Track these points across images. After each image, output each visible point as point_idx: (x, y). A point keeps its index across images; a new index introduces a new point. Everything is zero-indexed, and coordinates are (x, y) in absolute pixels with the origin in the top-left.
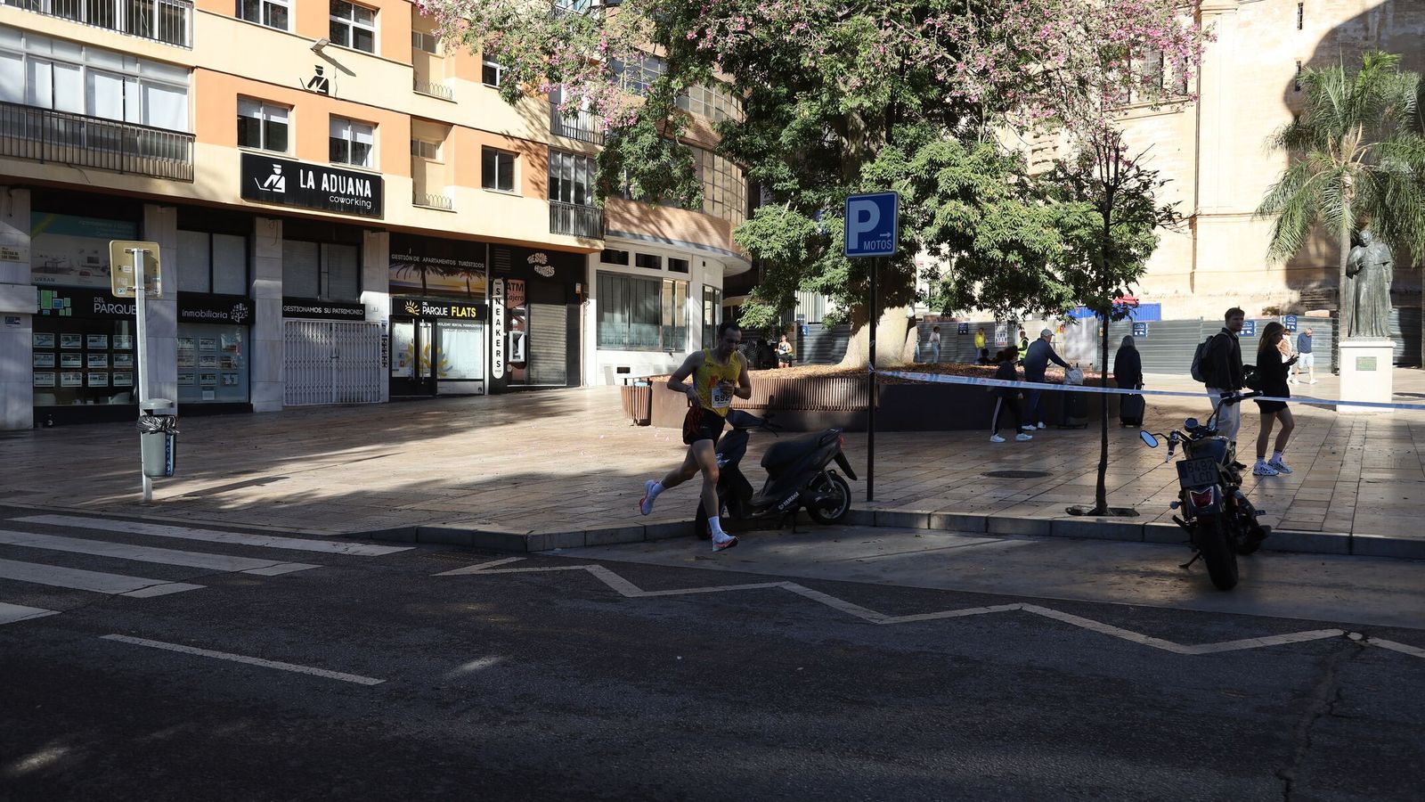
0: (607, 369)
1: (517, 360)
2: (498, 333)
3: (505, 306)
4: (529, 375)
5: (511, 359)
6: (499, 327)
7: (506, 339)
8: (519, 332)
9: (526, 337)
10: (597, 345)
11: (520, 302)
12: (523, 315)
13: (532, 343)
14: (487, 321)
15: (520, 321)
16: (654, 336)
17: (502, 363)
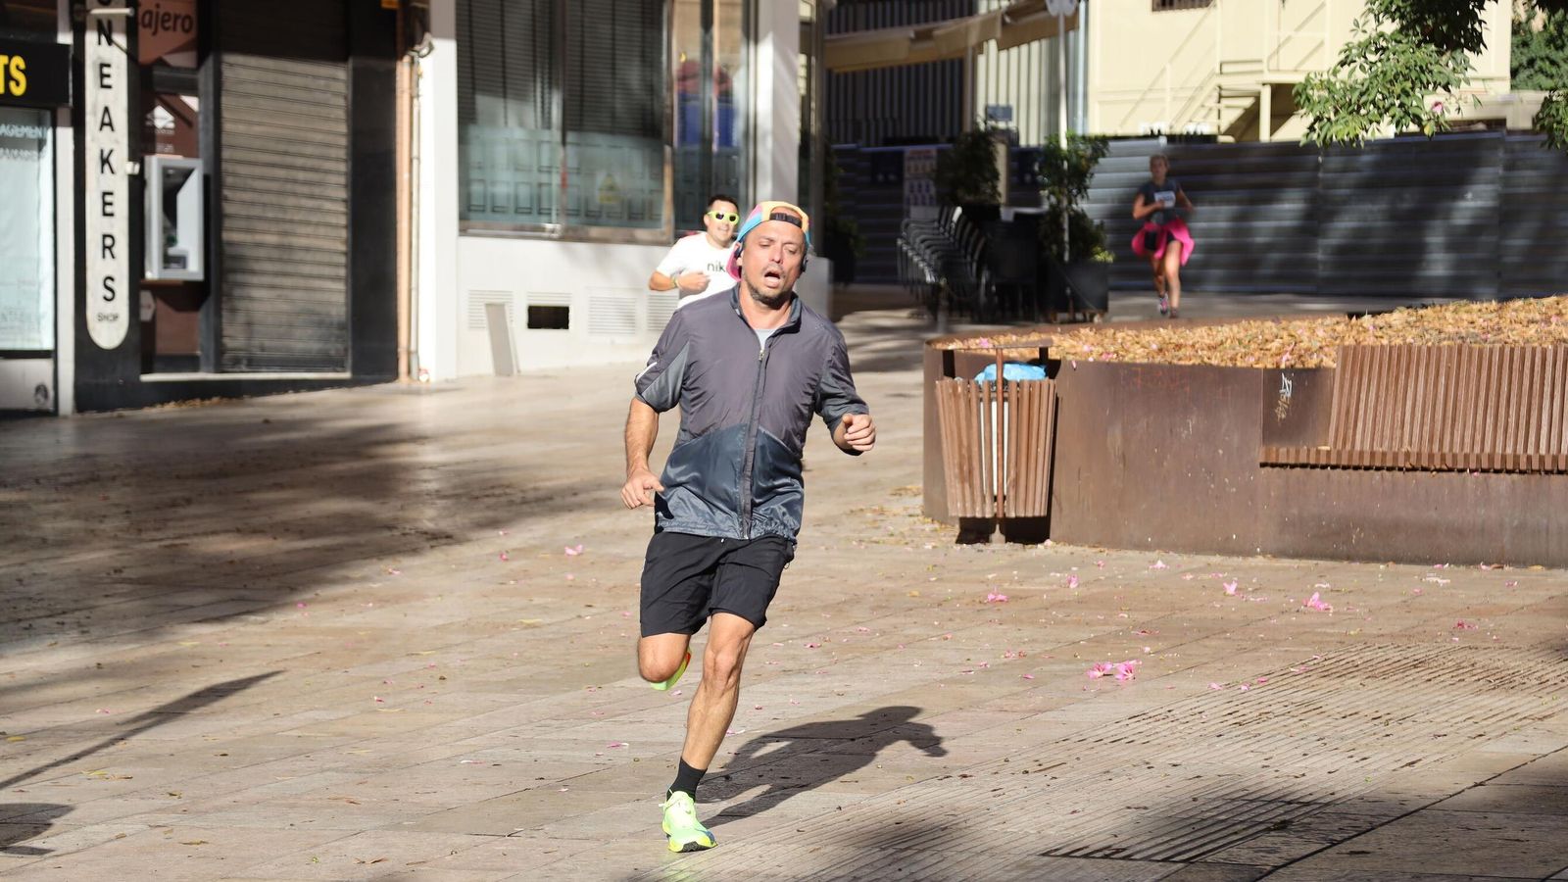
0: (496, 312)
1: (175, 274)
2: (105, 161)
3: (132, 54)
4: (218, 335)
5: (153, 272)
6: (109, 139)
7: (137, 184)
8: (178, 161)
9: (206, 180)
10: (463, 217)
11: (179, 37)
12: (192, 90)
13: (228, 208)
14: (64, 113)
15: (181, 115)
16: (646, 183)
17: (122, 287)
